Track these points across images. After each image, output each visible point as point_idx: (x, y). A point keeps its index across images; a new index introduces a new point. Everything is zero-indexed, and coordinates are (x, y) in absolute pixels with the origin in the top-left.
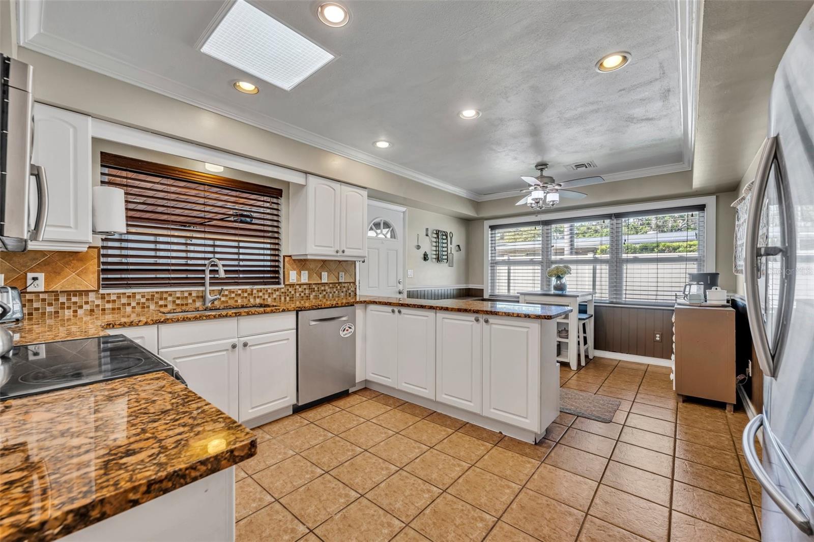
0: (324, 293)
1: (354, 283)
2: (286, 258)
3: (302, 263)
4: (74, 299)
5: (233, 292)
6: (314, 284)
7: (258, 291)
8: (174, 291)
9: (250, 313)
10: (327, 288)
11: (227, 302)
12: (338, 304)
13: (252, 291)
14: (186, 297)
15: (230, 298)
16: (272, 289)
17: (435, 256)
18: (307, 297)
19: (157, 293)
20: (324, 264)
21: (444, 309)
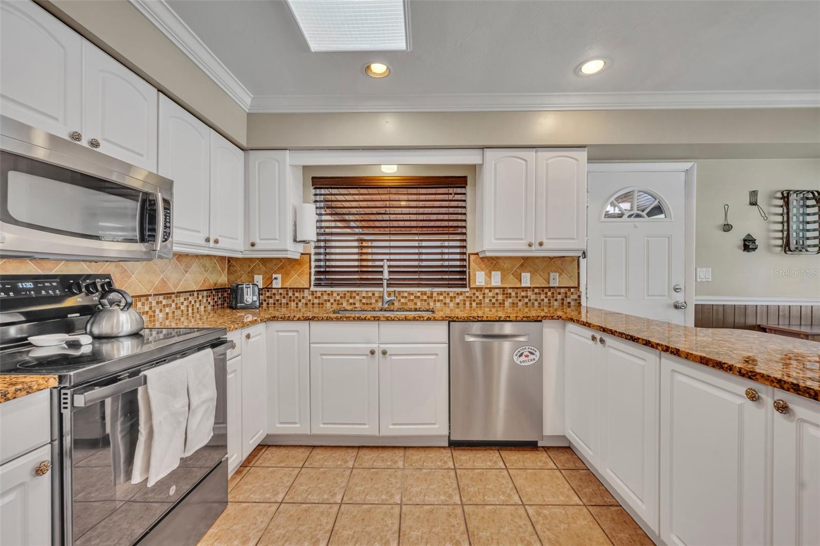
0: (526, 300)
1: (577, 288)
2: (471, 256)
3: (492, 262)
4: (297, 294)
5: (412, 294)
6: (510, 288)
7: (438, 294)
8: (360, 291)
9: (389, 318)
10: (530, 293)
11: (406, 304)
12: (509, 317)
13: (432, 294)
14: (370, 297)
15: (409, 300)
16: (455, 292)
17: (780, 242)
18: (500, 304)
19: (348, 292)
20: (526, 263)
21: (672, 353)
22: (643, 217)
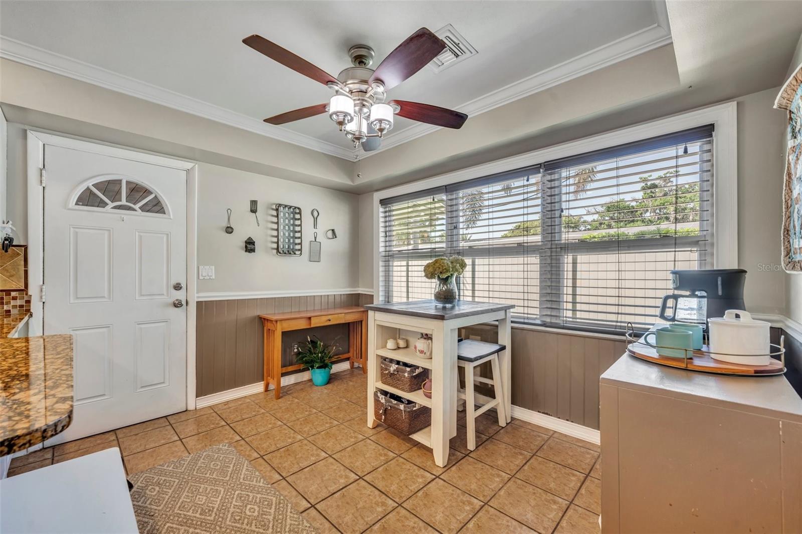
22: (136, 211)
